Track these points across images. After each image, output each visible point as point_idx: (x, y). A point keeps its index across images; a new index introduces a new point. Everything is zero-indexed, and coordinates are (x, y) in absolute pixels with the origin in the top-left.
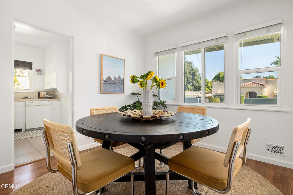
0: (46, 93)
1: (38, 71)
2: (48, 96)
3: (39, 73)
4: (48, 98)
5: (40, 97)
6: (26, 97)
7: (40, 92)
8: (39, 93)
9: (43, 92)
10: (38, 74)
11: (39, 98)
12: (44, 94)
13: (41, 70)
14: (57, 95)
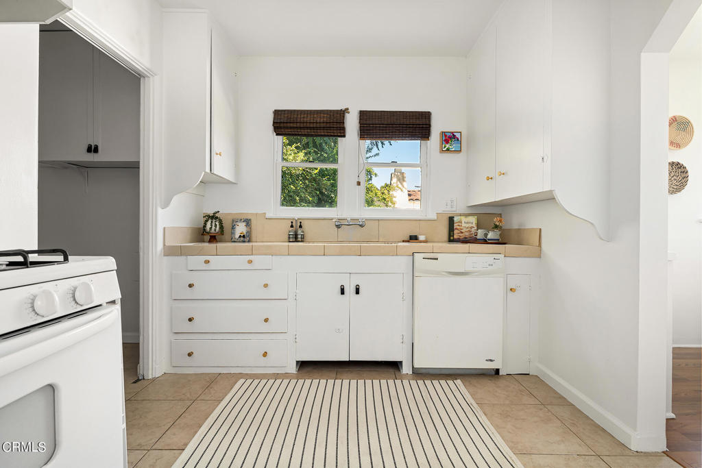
0: (473, 220)
1: (449, 138)
2: (486, 235)
3: (453, 146)
4: (485, 241)
5: (456, 237)
6: (414, 238)
7: (456, 219)
8: (451, 220)
9: (463, 219)
10: (448, 150)
11: (451, 240)
12: (467, 224)
13: (458, 135)
14: (519, 230)
